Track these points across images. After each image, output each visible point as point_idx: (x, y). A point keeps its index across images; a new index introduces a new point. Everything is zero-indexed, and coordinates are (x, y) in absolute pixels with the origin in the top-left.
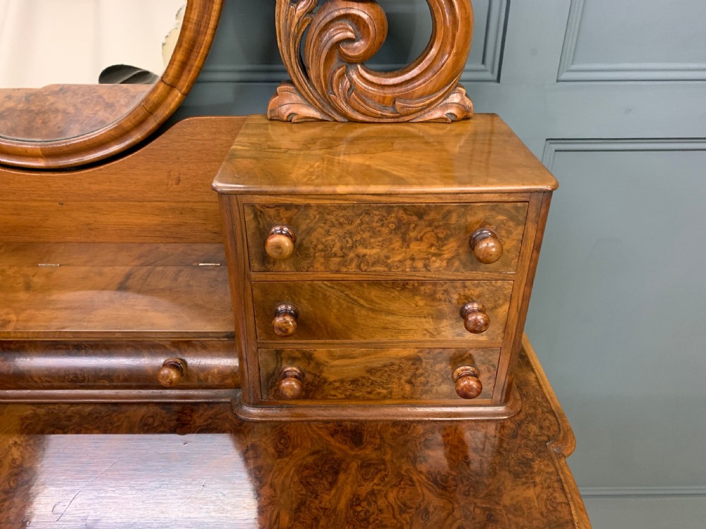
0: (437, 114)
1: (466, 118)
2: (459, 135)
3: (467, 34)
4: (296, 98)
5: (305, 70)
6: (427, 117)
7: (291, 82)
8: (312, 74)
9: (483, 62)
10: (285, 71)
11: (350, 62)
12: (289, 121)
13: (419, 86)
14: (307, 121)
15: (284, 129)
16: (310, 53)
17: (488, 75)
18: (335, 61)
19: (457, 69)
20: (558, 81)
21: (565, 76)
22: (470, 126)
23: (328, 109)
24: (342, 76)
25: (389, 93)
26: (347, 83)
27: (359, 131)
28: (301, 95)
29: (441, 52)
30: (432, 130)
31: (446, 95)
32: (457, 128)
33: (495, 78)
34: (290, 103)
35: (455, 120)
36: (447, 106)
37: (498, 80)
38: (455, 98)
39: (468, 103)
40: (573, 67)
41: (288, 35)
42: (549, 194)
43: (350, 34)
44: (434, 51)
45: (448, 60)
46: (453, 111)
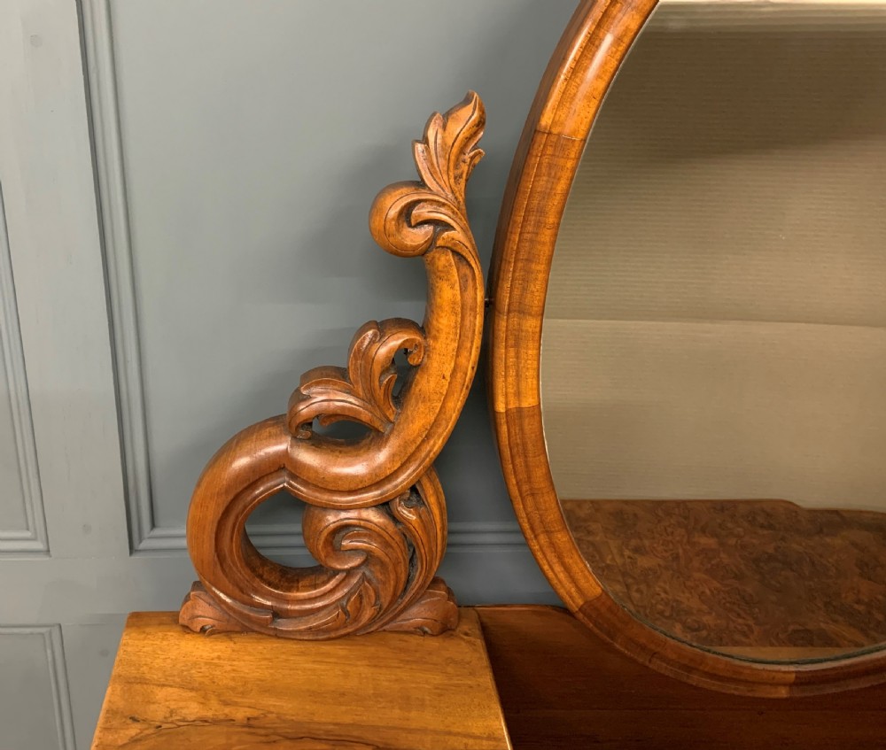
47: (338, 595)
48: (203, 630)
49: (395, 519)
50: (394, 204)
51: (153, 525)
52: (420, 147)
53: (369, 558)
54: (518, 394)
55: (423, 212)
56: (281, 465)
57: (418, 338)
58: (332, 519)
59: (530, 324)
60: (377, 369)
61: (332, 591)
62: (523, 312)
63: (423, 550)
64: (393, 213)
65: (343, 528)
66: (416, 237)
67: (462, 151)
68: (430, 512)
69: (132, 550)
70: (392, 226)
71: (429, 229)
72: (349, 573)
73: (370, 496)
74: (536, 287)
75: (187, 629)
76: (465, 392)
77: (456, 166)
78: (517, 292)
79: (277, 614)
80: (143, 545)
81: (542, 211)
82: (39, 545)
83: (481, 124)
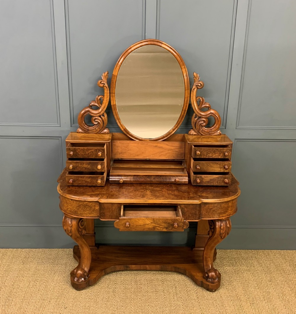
0: (216, 134)
1: (220, 135)
2: (219, 137)
3: (220, 123)
4: (193, 131)
5: (195, 127)
6: (214, 134)
7: (193, 129)
8: (197, 128)
9: (223, 126)
10: (192, 127)
11: (203, 126)
12: (192, 135)
13: (213, 130)
14: (195, 135)
15: (191, 136)
16: (197, 125)
17: (224, 128)
18: (200, 126)
19: (219, 128)
20: (236, 129)
21: (237, 128)
22: (221, 136)
23: (198, 133)
24: (201, 128)
25: (208, 131)
26: (202, 129)
27: (204, 136)
28: (194, 131)
29: (216, 125)
30: (215, 136)
31: (217, 131)
32: (219, 136)
33: (225, 128)
34: (192, 132)
35: (219, 135)
36: (217, 133)
37: (225, 129)
38: (218, 132)
39: (221, 132)
40: (239, 126)
41: (194, 122)
42: (232, 144)
43: (203, 122)
44: (215, 125)
45: (217, 126)
46: (218, 134)
47: (95, 127)
48: (79, 133)
49: (101, 118)
50: (100, 82)
51: (74, 124)
52: (102, 76)
53: (99, 123)
54: (113, 103)
55: (102, 82)
56: (88, 111)
57: (103, 96)
58: (94, 118)
59: (114, 95)
60: (98, 100)
61: (94, 127)
62: (113, 93)
63: (105, 122)
64: (99, 82)
65: (96, 119)
66: (102, 85)
67: (106, 76)
68: (105, 117)
69: (71, 127)
70: (99, 84)
71: (103, 84)
72: (96, 124)
73: (98, 115)
74: (114, 91)
75: (78, 132)
76: (108, 103)
77: (106, 77)
78: (112, 91)
79: (88, 130)
80: (73, 126)
81: (114, 82)
82: (59, 126)
83: (108, 74)
